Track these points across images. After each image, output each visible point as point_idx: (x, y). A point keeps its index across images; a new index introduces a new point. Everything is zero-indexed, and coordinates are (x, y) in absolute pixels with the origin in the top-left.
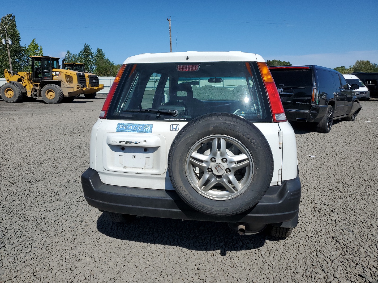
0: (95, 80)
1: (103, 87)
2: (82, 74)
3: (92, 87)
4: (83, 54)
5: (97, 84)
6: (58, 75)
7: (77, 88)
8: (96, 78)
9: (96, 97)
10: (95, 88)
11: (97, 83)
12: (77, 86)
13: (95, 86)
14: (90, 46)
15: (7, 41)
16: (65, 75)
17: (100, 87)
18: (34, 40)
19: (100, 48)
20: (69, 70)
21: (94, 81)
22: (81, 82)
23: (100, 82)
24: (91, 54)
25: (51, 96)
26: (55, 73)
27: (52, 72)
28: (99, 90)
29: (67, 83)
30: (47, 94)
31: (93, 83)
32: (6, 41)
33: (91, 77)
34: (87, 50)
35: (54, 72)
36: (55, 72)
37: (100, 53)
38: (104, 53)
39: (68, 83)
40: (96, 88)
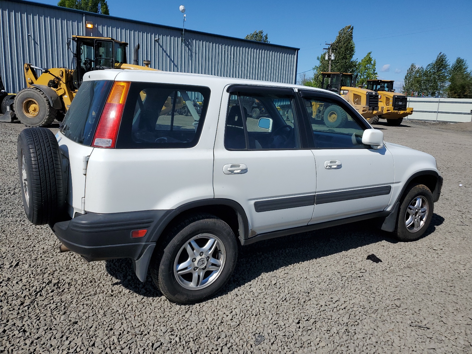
0: (401, 101)
1: (412, 112)
2: (374, 94)
3: (396, 111)
4: (434, 66)
5: (404, 107)
6: (346, 94)
7: (363, 111)
8: (404, 100)
9: (401, 124)
10: (399, 112)
11: (404, 105)
12: (364, 108)
13: (400, 109)
14: (446, 57)
15: (331, 56)
16: (354, 94)
17: (407, 111)
18: (370, 53)
19: (462, 58)
20: (360, 88)
21: (400, 103)
22: (370, 104)
23: (409, 105)
24: (445, 66)
25: (334, 118)
26: (343, 92)
27: (341, 90)
28: (406, 114)
29: (354, 104)
30: (330, 116)
31: (398, 106)
32: (329, 56)
33: (396, 98)
34: (441, 63)
35: (342, 90)
36: (344, 90)
37: (460, 65)
38: (466, 64)
39: (356, 104)
40: (402, 112)
